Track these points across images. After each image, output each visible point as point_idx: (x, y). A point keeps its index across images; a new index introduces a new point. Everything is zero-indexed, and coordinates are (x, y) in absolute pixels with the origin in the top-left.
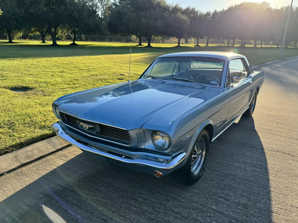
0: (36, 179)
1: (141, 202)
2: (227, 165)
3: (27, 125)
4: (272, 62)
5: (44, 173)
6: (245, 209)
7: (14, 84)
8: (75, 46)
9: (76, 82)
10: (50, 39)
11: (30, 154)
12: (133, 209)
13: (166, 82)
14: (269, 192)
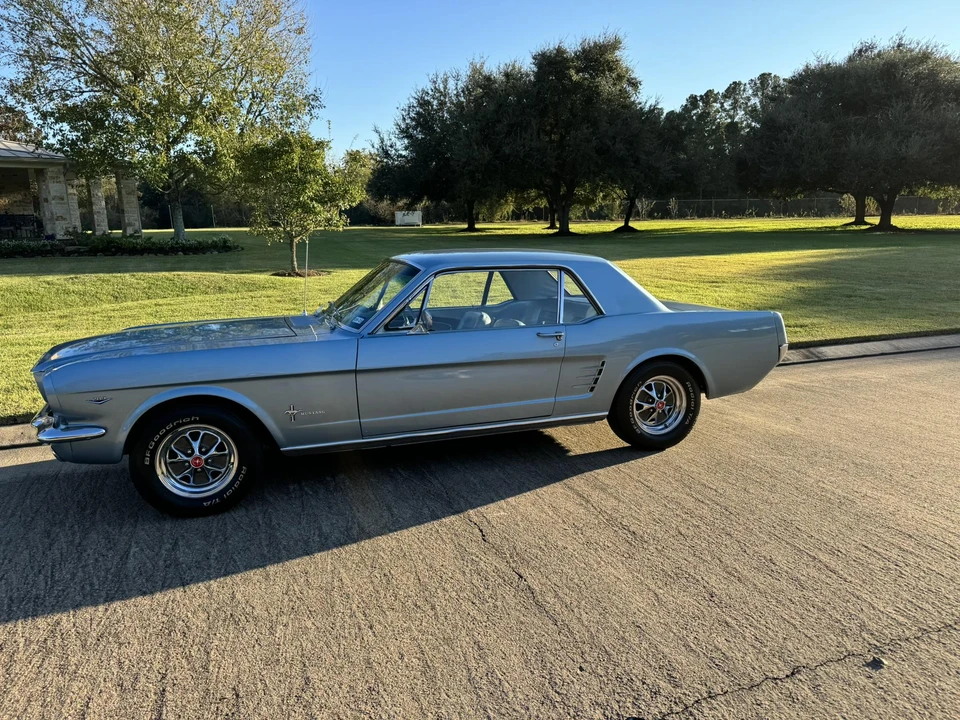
8: (632, 234)
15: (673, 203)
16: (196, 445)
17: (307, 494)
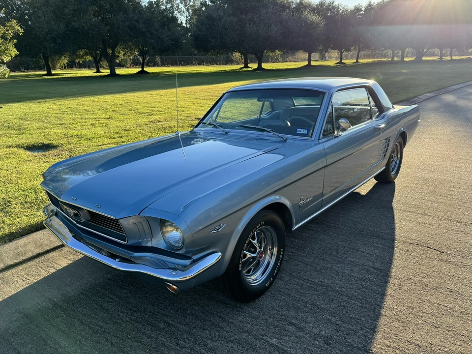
0: (20, 288)
1: (160, 329)
2: (321, 269)
3: (29, 205)
4: (462, 85)
5: (33, 280)
6: (326, 346)
7: (32, 140)
8: (144, 75)
9: (124, 133)
11: (21, 249)
12: (145, 340)
13: (231, 132)
14: (378, 316)
15: (158, 58)
16: (256, 243)
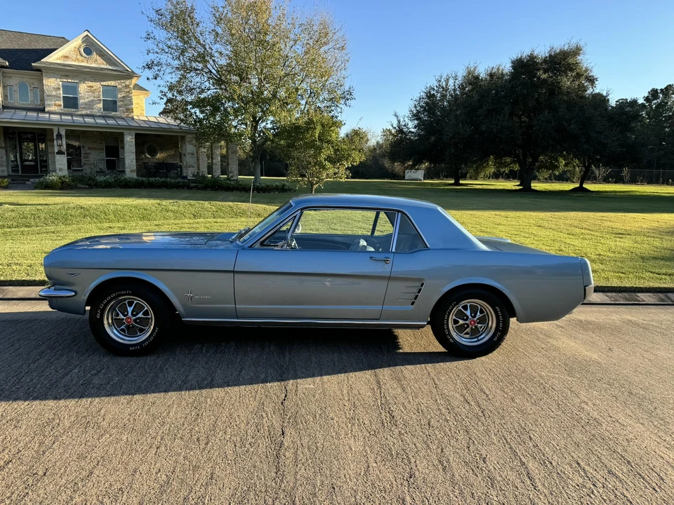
8: (586, 193)
10: (546, 179)
15: (626, 171)
16: (130, 309)
17: (202, 351)
